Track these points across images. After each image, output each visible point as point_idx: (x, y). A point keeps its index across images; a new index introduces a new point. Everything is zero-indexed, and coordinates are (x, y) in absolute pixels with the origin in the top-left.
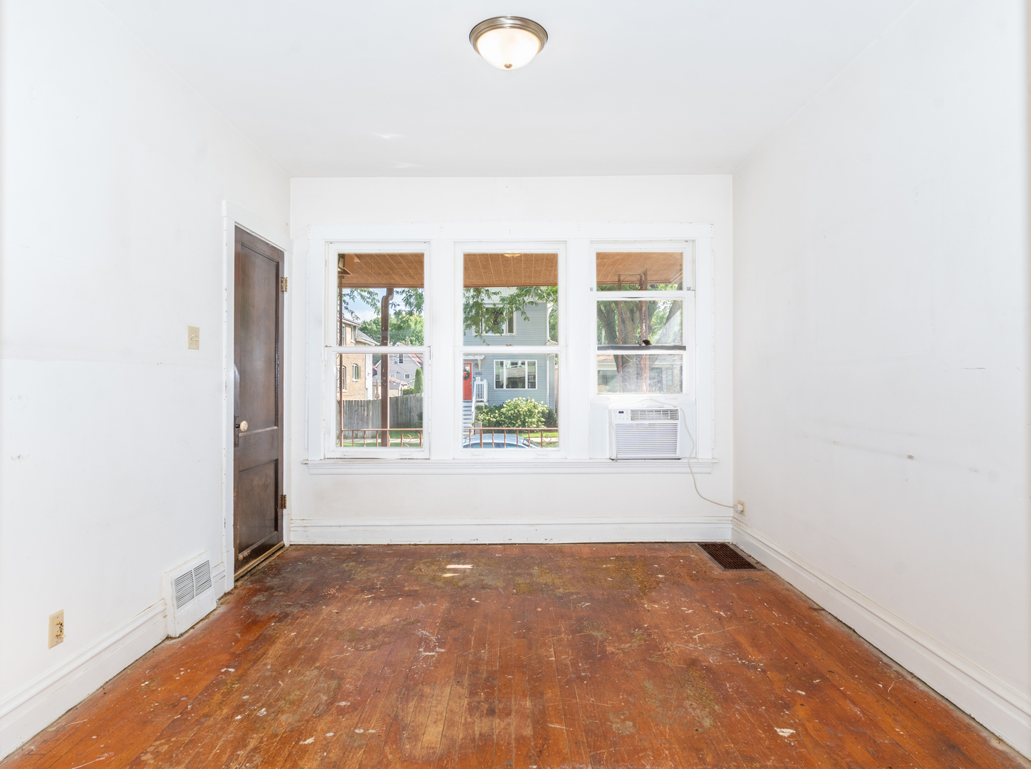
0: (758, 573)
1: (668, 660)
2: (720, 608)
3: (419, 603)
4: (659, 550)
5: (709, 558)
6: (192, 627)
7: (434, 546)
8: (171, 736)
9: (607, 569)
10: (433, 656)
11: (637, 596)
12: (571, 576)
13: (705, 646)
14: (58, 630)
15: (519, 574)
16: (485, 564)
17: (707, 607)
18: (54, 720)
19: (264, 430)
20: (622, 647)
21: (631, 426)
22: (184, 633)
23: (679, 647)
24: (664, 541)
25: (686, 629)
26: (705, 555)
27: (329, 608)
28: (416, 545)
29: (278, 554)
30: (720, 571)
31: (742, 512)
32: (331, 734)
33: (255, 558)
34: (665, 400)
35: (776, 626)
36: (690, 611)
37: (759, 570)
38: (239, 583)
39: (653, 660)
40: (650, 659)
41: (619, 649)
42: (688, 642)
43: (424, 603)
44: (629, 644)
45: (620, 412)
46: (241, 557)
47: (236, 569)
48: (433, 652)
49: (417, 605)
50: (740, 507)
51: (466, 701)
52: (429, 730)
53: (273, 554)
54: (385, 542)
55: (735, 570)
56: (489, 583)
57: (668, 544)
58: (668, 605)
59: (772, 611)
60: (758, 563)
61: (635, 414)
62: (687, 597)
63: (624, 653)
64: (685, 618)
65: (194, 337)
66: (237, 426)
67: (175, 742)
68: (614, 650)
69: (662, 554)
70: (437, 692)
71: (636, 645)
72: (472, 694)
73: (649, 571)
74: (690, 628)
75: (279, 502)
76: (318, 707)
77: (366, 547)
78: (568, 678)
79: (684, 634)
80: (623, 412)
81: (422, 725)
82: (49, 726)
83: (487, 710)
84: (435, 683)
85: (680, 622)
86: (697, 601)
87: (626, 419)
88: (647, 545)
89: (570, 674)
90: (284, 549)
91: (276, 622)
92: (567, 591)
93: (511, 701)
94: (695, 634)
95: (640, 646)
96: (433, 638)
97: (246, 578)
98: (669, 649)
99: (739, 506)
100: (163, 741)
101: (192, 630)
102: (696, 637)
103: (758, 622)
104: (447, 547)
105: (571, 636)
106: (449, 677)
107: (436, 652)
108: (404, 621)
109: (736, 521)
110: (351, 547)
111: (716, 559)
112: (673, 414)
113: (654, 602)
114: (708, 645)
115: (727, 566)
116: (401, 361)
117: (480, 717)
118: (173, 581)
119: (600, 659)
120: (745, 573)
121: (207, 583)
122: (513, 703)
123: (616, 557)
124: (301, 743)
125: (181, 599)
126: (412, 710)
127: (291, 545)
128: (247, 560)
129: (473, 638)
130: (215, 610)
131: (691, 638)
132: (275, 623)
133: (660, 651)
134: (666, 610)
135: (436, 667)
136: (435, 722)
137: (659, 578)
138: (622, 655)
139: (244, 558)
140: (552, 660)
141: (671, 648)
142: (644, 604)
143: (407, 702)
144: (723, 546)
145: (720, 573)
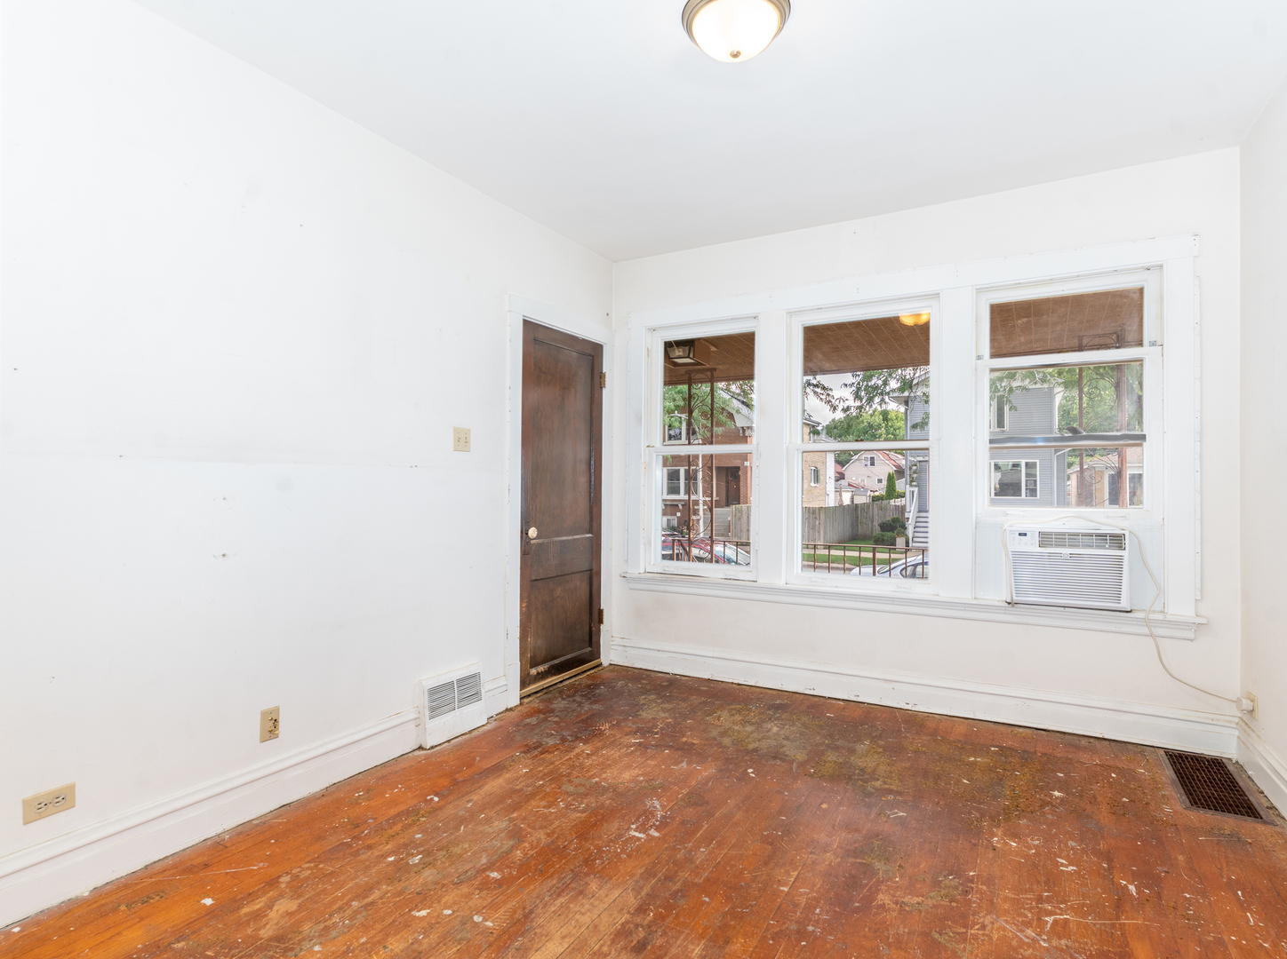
0: (1260, 827)
1: (969, 947)
2: (1134, 877)
3: (682, 762)
4: (1085, 749)
5: (1173, 781)
6: (449, 741)
7: (758, 690)
8: (321, 862)
9: (974, 763)
10: (639, 839)
11: (992, 818)
12: (908, 765)
13: (1055, 943)
14: (271, 726)
15: (838, 748)
16: (803, 724)
17: (1110, 868)
18: (264, 813)
19: (570, 538)
20: (906, 900)
21: (1041, 555)
22: (436, 746)
23: (1004, 929)
24: (1101, 736)
25: (1040, 900)
26: (1168, 773)
27: (585, 747)
28: (739, 684)
29: (588, 673)
30: (1179, 808)
31: (1252, 711)
32: (450, 912)
33: (555, 674)
34: (1104, 517)
35: (1237, 945)
36: (1070, 868)
37: (1265, 823)
38: (526, 700)
39: (941, 940)
40: (936, 936)
41: (896, 903)
42: (1028, 924)
43: (689, 763)
44: (920, 899)
45: (1020, 534)
46: (533, 671)
47: (523, 684)
48: (644, 833)
49: (677, 764)
50: (1247, 704)
51: (625, 917)
52: (549, 945)
53: (586, 671)
54: (706, 676)
55: (1211, 812)
56: (788, 753)
57: (1107, 743)
58: (1036, 847)
59: (1245, 910)
60: (1272, 808)
61: (1046, 539)
62: (1081, 840)
63: (901, 910)
64: (1053, 879)
65: (462, 440)
66: (524, 533)
67: (322, 869)
68: (887, 902)
69: (1084, 757)
70: (602, 893)
71: (930, 902)
72: (641, 910)
73: (1040, 780)
74: (1048, 900)
75: (594, 615)
76: (467, 872)
77: (684, 678)
78: (784, 927)
79: (1030, 909)
80: (1025, 535)
81: (546, 936)
82: (257, 818)
83: (638, 942)
84: (611, 878)
85: (1038, 882)
86: (1097, 853)
87: (1031, 545)
88: (1067, 737)
89: (791, 921)
90: (600, 668)
91: (523, 752)
92: (887, 786)
93: (677, 939)
94: (1050, 913)
95: (935, 906)
96: (659, 814)
97: (538, 695)
98: (983, 927)
99: (1244, 701)
100: (312, 865)
101: (447, 744)
102: (1050, 919)
103: (1200, 925)
104: (774, 692)
105: (839, 860)
106: (632, 876)
107: (648, 835)
108: (647, 781)
109: (1243, 725)
110: (668, 676)
111: (1183, 784)
112: (1117, 540)
113: (1015, 836)
114: (1063, 942)
115: (1198, 799)
116: (873, 464)
117: (622, 949)
118: (426, 690)
119: (857, 910)
120: (1229, 822)
121: (476, 696)
122: (678, 942)
123: (1001, 748)
124: (413, 913)
125: (435, 711)
126: (553, 909)
127: (611, 664)
128: (541, 676)
129: (706, 826)
130: (483, 726)
131: (1039, 919)
132: (521, 753)
133: (965, 926)
134: (1027, 857)
135: (629, 856)
136: (563, 938)
137: (1052, 796)
138: (895, 914)
139: (538, 674)
140: (783, 891)
141: (989, 927)
142: (994, 835)
143: (559, 895)
144: (1216, 765)
145: (1175, 812)
